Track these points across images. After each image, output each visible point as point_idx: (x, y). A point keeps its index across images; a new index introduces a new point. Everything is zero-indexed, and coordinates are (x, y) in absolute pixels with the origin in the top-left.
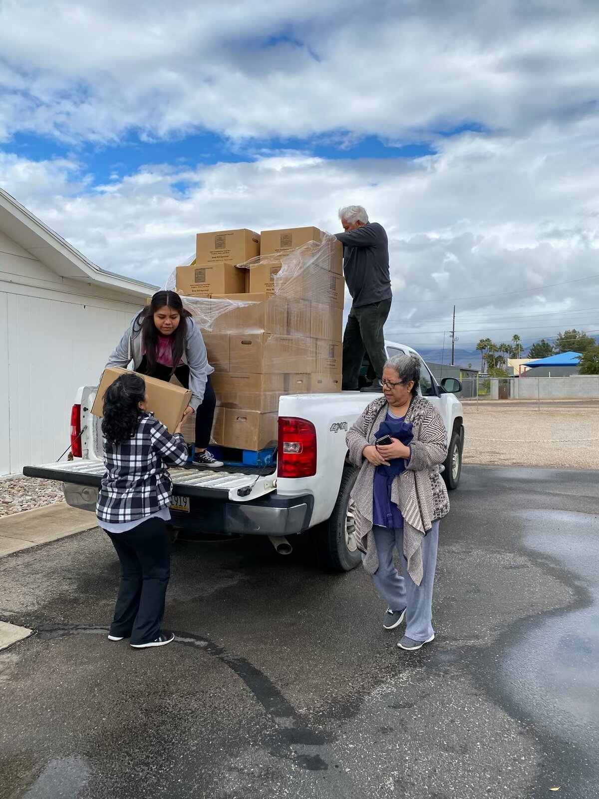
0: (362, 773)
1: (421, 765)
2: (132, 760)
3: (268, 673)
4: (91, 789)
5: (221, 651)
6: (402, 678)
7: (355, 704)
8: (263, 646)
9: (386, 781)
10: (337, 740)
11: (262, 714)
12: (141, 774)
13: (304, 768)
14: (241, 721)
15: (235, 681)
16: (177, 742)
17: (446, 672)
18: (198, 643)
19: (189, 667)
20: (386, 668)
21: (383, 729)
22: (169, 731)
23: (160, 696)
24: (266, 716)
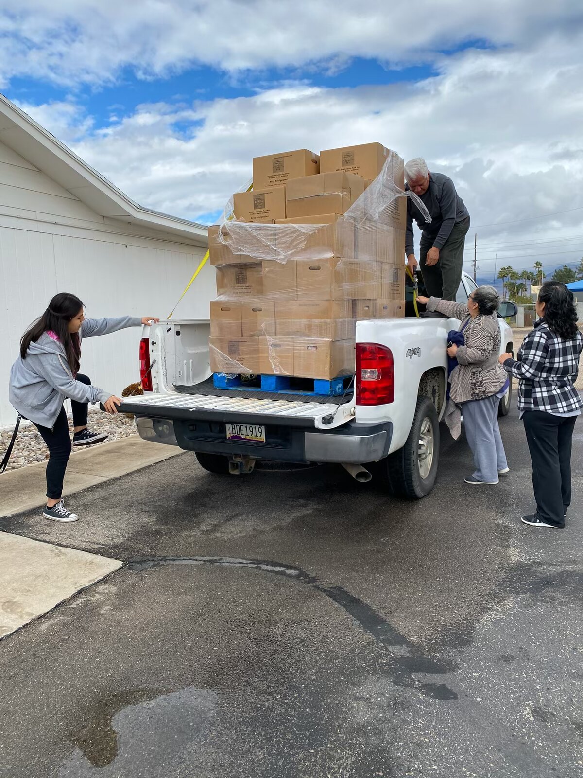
0: (494, 702)
1: (555, 695)
2: (254, 690)
3: (367, 601)
4: (220, 719)
5: (313, 580)
6: (508, 605)
7: (466, 632)
8: (354, 574)
9: (523, 711)
10: (459, 669)
11: (373, 643)
12: (266, 703)
13: (433, 697)
14: (354, 650)
15: (336, 609)
16: (294, 671)
17: (553, 598)
18: (289, 572)
19: (286, 596)
20: (488, 595)
21: (503, 657)
22: (283, 660)
23: (265, 625)
24: (378, 644)
